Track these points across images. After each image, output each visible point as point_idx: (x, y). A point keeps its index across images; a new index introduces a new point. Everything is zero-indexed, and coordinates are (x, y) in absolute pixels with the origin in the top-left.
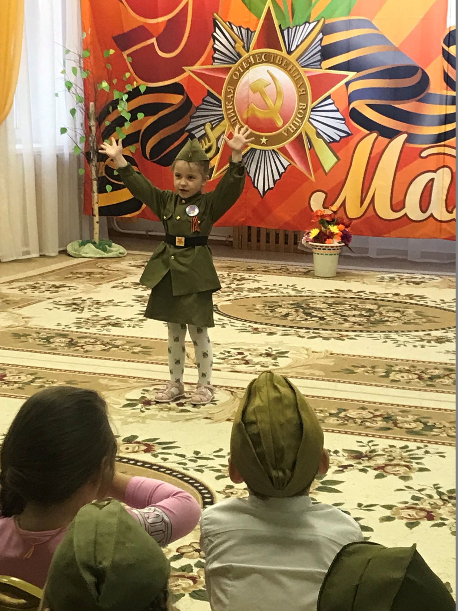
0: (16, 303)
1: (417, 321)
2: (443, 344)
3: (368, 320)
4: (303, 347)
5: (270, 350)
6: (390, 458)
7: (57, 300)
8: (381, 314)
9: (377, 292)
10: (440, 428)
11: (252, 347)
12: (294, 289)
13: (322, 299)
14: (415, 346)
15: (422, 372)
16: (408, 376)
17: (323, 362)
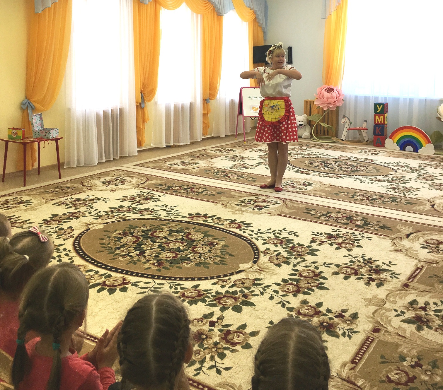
0: (211, 156)
1: (372, 171)
3: (351, 170)
4: (319, 181)
5: (305, 182)
6: (345, 239)
7: (227, 156)
8: (357, 167)
9: (358, 157)
10: (372, 225)
11: (298, 180)
12: (323, 155)
13: (334, 160)
14: (368, 183)
15: (369, 196)
16: (362, 198)
17: (326, 189)
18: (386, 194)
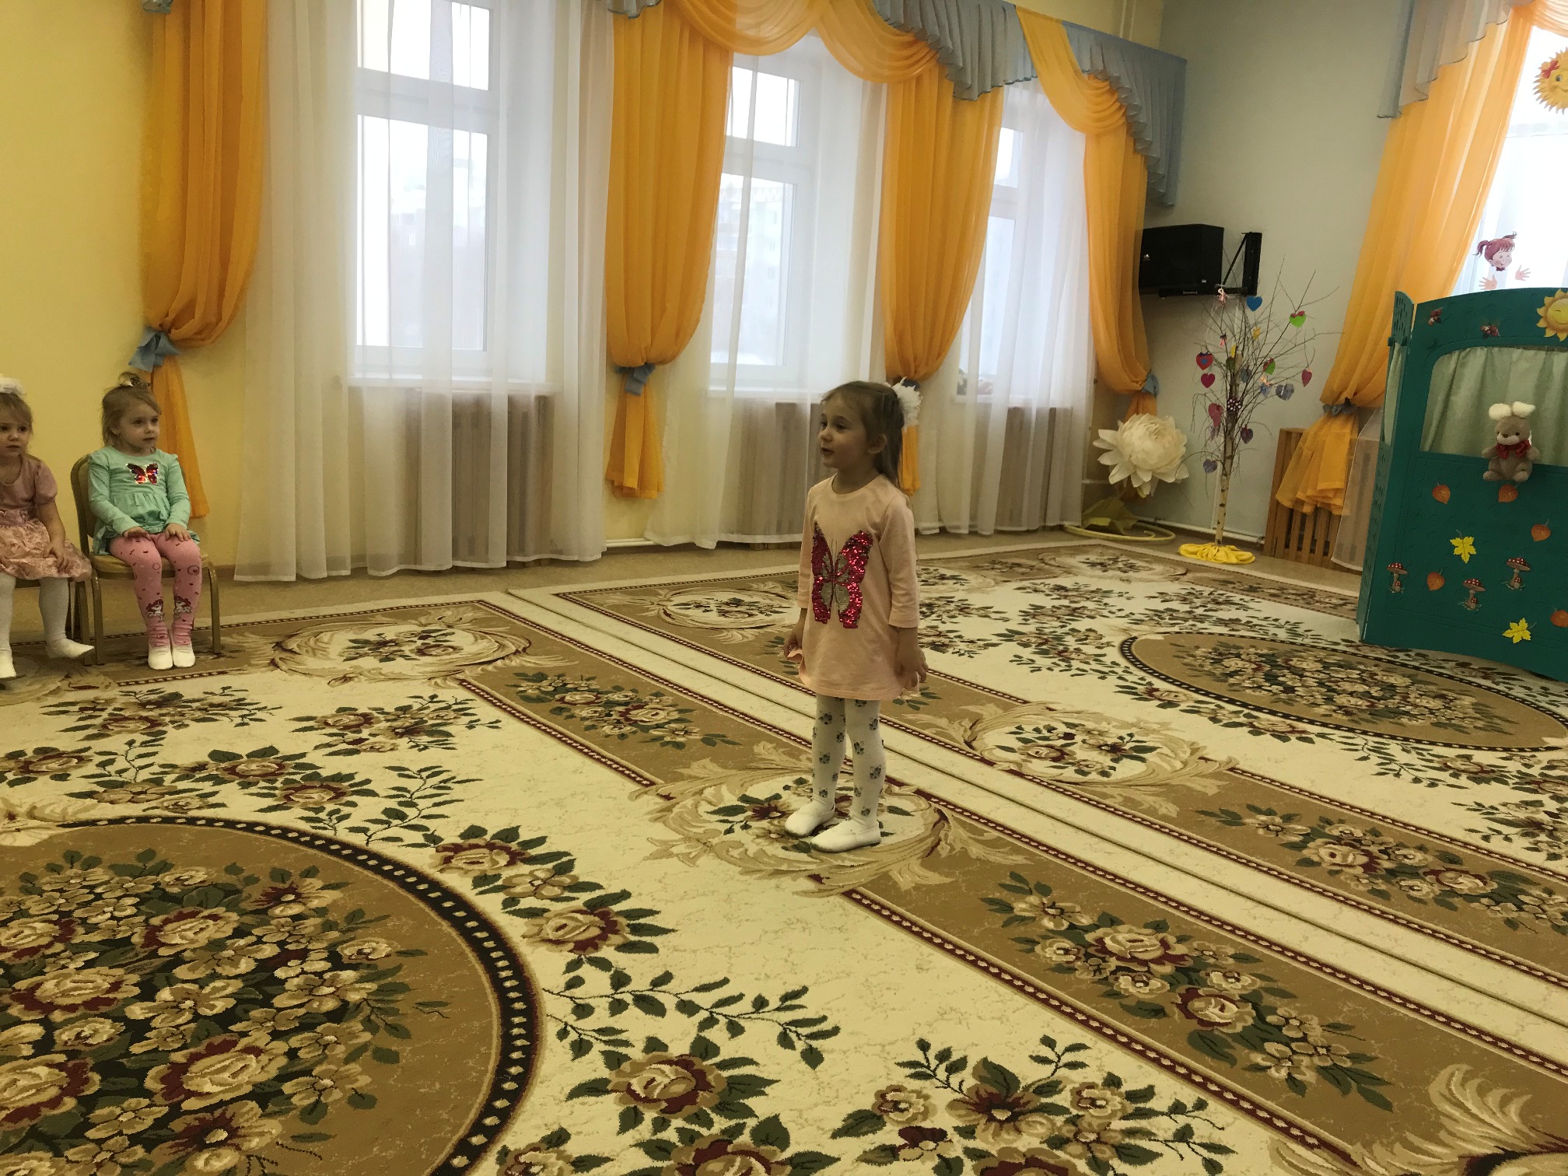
1: (1466, 723)
2: (1483, 785)
4: (1193, 743)
5: (1128, 738)
8: (1405, 697)
10: (1288, 1042)
12: (1292, 630)
14: (1417, 780)
15: (1384, 852)
16: (1345, 856)
17: (1198, 785)
18: (1478, 849)
